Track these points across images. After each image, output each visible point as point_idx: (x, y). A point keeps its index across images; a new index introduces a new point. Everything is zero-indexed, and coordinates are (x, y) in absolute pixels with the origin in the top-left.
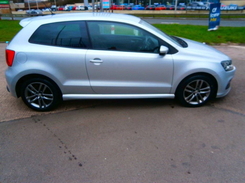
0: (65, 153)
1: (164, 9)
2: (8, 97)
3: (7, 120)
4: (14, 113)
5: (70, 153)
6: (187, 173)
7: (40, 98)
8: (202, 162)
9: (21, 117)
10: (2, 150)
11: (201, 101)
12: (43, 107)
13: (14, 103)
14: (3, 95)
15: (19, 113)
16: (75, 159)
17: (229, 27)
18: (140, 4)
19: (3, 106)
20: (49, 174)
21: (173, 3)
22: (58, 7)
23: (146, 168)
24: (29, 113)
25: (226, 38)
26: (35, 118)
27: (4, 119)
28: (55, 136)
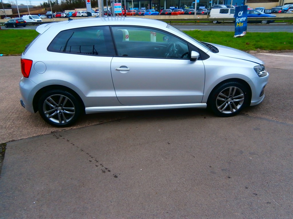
0: (97, 166)
1: (182, 14)
2: (19, 114)
3: (25, 138)
4: (31, 130)
5: (103, 166)
6: (227, 178)
7: (60, 112)
8: (241, 167)
9: (39, 134)
10: (27, 167)
11: (234, 110)
12: (63, 122)
13: (28, 119)
14: (13, 113)
15: (37, 130)
16: (109, 171)
17: (257, 33)
18: (153, 8)
19: (16, 124)
20: (84, 187)
21: (192, 6)
22: (55, 14)
23: (185, 175)
24: (48, 130)
25: (254, 45)
26: (55, 134)
27: (21, 136)
28: (83, 150)
